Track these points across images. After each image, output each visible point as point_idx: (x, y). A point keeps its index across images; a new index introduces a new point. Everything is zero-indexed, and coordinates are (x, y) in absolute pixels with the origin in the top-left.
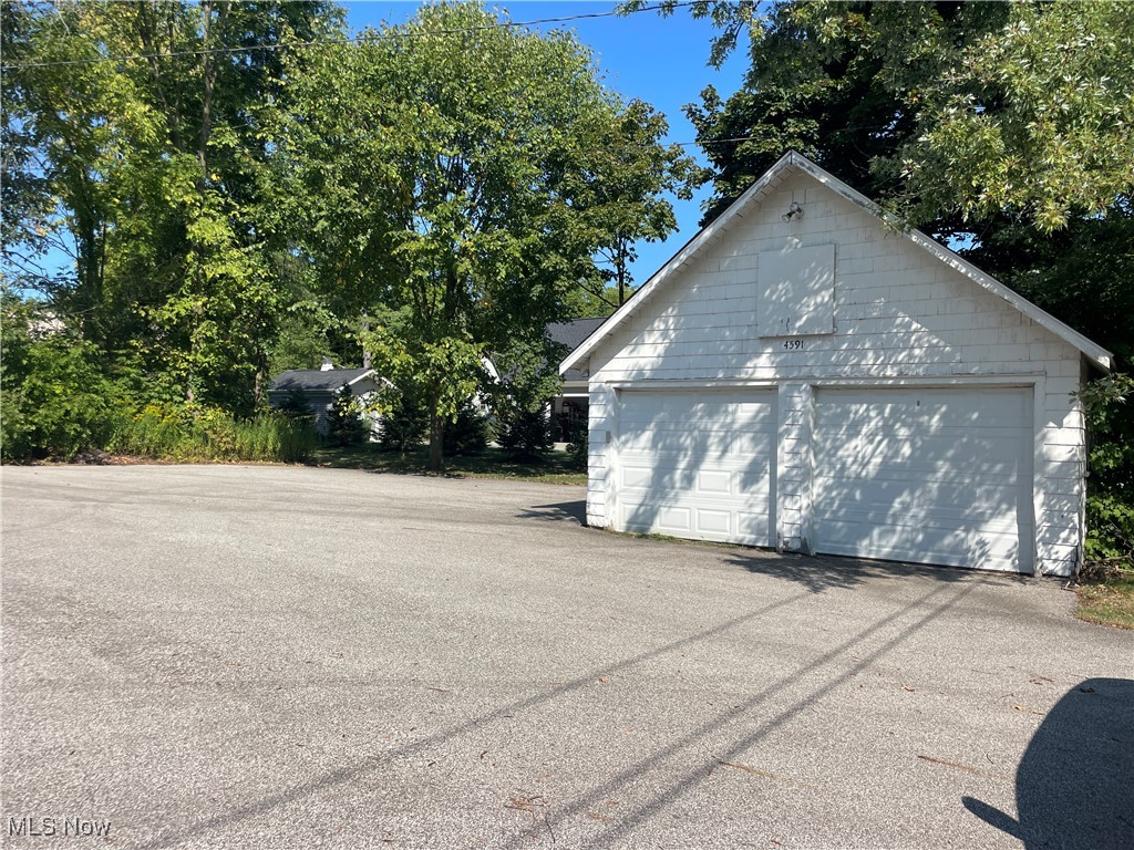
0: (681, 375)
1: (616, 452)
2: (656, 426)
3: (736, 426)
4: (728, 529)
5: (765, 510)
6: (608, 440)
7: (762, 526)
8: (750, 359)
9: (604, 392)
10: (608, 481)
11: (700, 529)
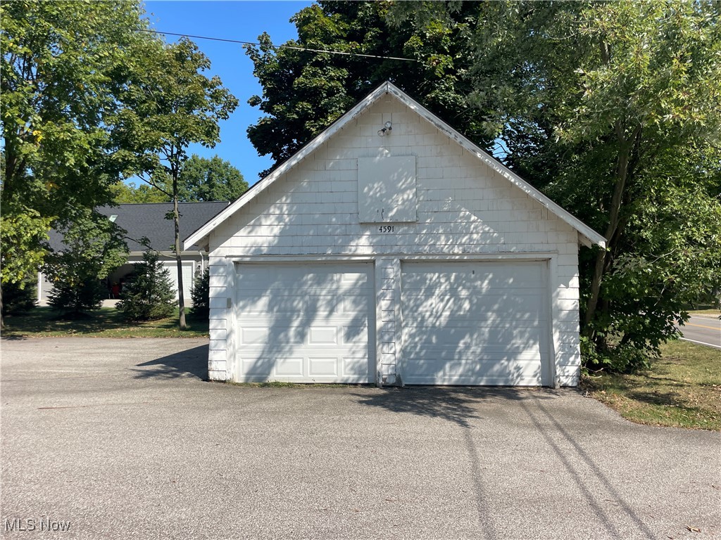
0: (295, 251)
1: (235, 316)
2: (271, 293)
3: (341, 291)
4: (335, 372)
5: (365, 355)
6: (229, 305)
7: (363, 368)
8: (352, 240)
9: (224, 265)
10: (229, 341)
11: (311, 374)
